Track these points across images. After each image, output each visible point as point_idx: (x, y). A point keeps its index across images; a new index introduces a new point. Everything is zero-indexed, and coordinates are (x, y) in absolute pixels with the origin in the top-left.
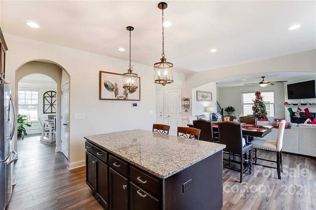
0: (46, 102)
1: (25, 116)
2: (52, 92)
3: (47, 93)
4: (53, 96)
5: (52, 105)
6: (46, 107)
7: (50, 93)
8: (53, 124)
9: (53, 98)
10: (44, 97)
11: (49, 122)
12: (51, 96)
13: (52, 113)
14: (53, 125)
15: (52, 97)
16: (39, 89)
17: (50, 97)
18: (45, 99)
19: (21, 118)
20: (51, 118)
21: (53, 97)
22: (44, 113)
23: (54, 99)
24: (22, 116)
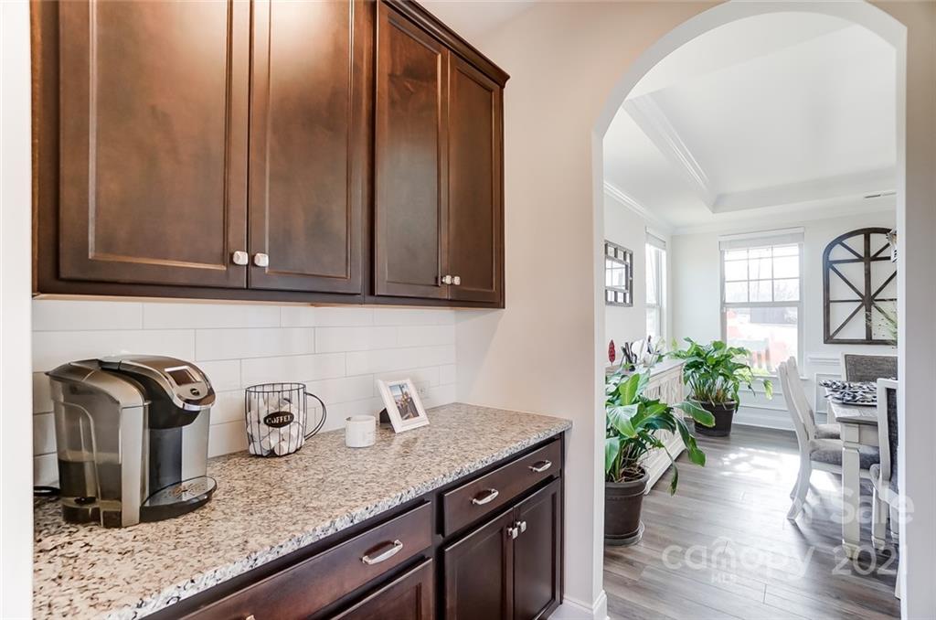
0: (840, 290)
1: (741, 351)
2: (867, 233)
3: (839, 240)
4: (872, 254)
5: (869, 300)
6: (840, 313)
7: (857, 243)
8: (874, 425)
9: (873, 264)
10: (829, 266)
11: (845, 404)
12: (862, 253)
13: (869, 340)
14: (868, 432)
15: (868, 258)
16: (801, 230)
17: (860, 259)
18: (832, 274)
19: (727, 356)
20: (862, 370)
21: (875, 258)
22: (829, 339)
23: (880, 271)
24: (731, 348)
